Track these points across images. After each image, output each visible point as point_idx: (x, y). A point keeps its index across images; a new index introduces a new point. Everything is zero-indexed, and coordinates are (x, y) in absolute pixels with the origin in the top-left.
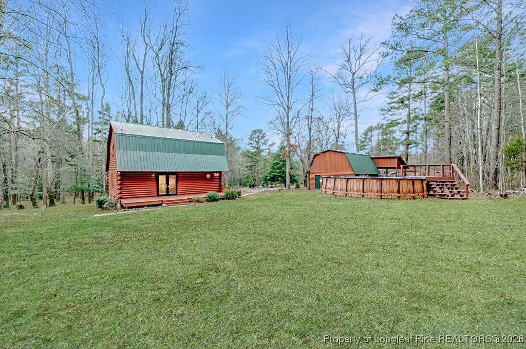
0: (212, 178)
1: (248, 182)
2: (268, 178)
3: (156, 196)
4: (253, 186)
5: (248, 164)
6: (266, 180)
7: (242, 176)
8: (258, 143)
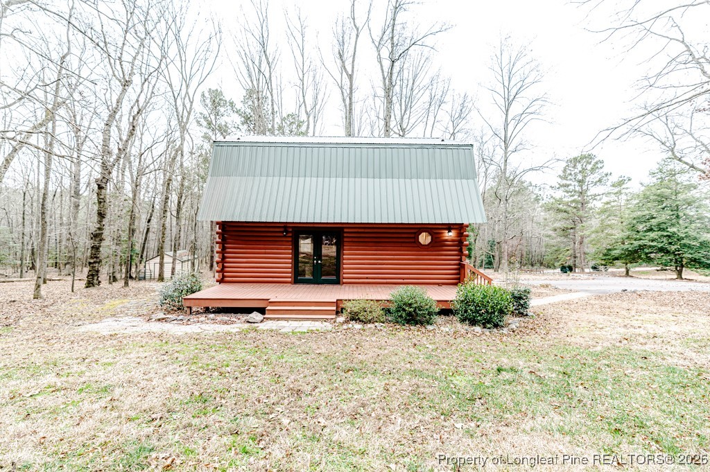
0: (437, 244)
1: (557, 259)
2: (616, 253)
3: (290, 282)
4: (571, 269)
5: (558, 225)
6: (609, 259)
7: (544, 249)
8: (581, 182)
